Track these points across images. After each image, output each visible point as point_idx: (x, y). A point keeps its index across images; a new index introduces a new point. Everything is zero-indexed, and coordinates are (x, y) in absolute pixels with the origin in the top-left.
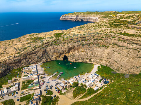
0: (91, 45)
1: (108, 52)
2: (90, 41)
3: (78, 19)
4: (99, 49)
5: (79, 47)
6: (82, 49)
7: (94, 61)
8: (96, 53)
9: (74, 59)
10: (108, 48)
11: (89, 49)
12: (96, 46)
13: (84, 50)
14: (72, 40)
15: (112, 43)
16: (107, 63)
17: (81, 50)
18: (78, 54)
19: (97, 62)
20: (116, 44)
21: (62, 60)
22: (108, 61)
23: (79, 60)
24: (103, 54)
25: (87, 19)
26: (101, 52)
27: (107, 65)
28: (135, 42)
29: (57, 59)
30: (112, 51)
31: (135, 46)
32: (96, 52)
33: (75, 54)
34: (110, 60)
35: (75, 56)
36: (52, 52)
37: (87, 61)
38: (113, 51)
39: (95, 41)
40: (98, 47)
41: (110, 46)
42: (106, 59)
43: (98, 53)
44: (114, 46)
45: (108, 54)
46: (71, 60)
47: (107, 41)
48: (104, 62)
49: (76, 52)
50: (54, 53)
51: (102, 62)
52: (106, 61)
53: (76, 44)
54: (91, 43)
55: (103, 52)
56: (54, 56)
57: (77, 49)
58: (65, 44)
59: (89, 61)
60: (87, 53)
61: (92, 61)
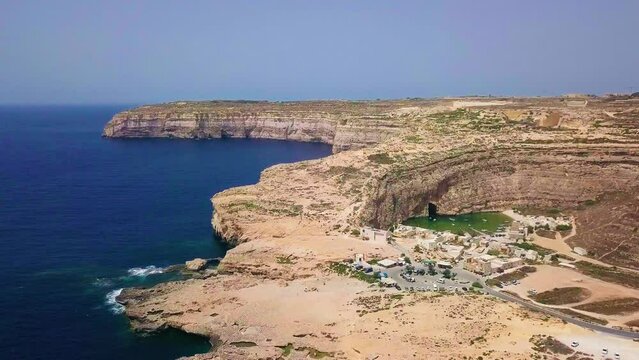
0: (477, 172)
1: (517, 181)
2: (472, 163)
3: (207, 132)
4: (497, 179)
5: (456, 178)
7: (496, 207)
8: (495, 188)
9: (454, 207)
11: (478, 182)
12: (487, 172)
13: (469, 184)
15: (517, 162)
16: (526, 201)
17: (462, 185)
18: (457, 196)
20: (526, 162)
21: (427, 215)
22: (527, 197)
23: (465, 210)
24: (510, 186)
25: (248, 131)
26: (504, 183)
27: (528, 206)
28: (565, 151)
30: (527, 177)
31: (569, 157)
32: (493, 185)
33: (452, 197)
34: (529, 194)
35: (454, 201)
36: (406, 198)
37: (481, 209)
38: (529, 175)
39: (483, 163)
40: (493, 174)
41: (517, 167)
42: (519, 196)
43: (499, 187)
44: (524, 167)
45: (520, 183)
46: (450, 212)
47: (505, 158)
48: (519, 202)
49: (452, 191)
50: (409, 198)
51: (514, 203)
52: (523, 199)
53: (450, 172)
54: (474, 167)
55: (508, 182)
56: (411, 208)
57: (454, 184)
58: (425, 175)
59: (485, 208)
60: (476, 190)
61: (491, 207)
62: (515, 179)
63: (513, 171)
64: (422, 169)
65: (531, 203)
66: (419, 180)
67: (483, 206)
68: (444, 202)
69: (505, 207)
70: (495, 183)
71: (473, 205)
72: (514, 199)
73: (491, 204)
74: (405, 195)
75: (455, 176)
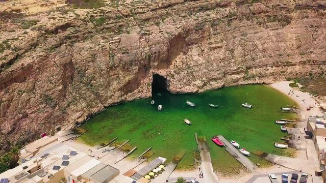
1: (294, 36)
2: (228, 9)
4: (265, 33)
5: (200, 32)
6: (212, 40)
7: (261, 76)
8: (260, 47)
9: (194, 79)
10: (288, 23)
11: (235, 38)
12: (249, 23)
13: (222, 41)
14: (169, 10)
15: (293, 7)
16: (308, 68)
17: (211, 43)
18: (201, 60)
19: (272, 74)
21: (150, 94)
22: (309, 61)
23: (213, 83)
24: (283, 44)
26: (274, 39)
27: (311, 75)
29: (129, 97)
30: (310, 29)
32: (258, 42)
33: (193, 63)
34: (313, 55)
35: (196, 69)
36: (104, 67)
37: (238, 79)
38: (312, 26)
39: (243, 9)
40: (257, 26)
41: (293, 15)
42: (298, 59)
43: (266, 45)
44: (305, 14)
45: (298, 39)
46: (187, 87)
48: (297, 68)
49: (194, 52)
50: (112, 68)
51: (289, 70)
52: (304, 63)
53: (191, 21)
54: (231, 15)
55: (281, 39)
56: (115, 85)
57: (196, 42)
58: (148, 27)
59: (245, 78)
60: (232, 51)
61: (253, 77)
62: (291, 33)
63: (287, 21)
64: (144, 16)
65: (317, 70)
66: (134, 34)
67: (242, 75)
68: (179, 70)
69: (275, 76)
70: (260, 38)
71: (225, 73)
72: (288, 64)
73: (253, 71)
74: (102, 62)
75: (199, 28)
